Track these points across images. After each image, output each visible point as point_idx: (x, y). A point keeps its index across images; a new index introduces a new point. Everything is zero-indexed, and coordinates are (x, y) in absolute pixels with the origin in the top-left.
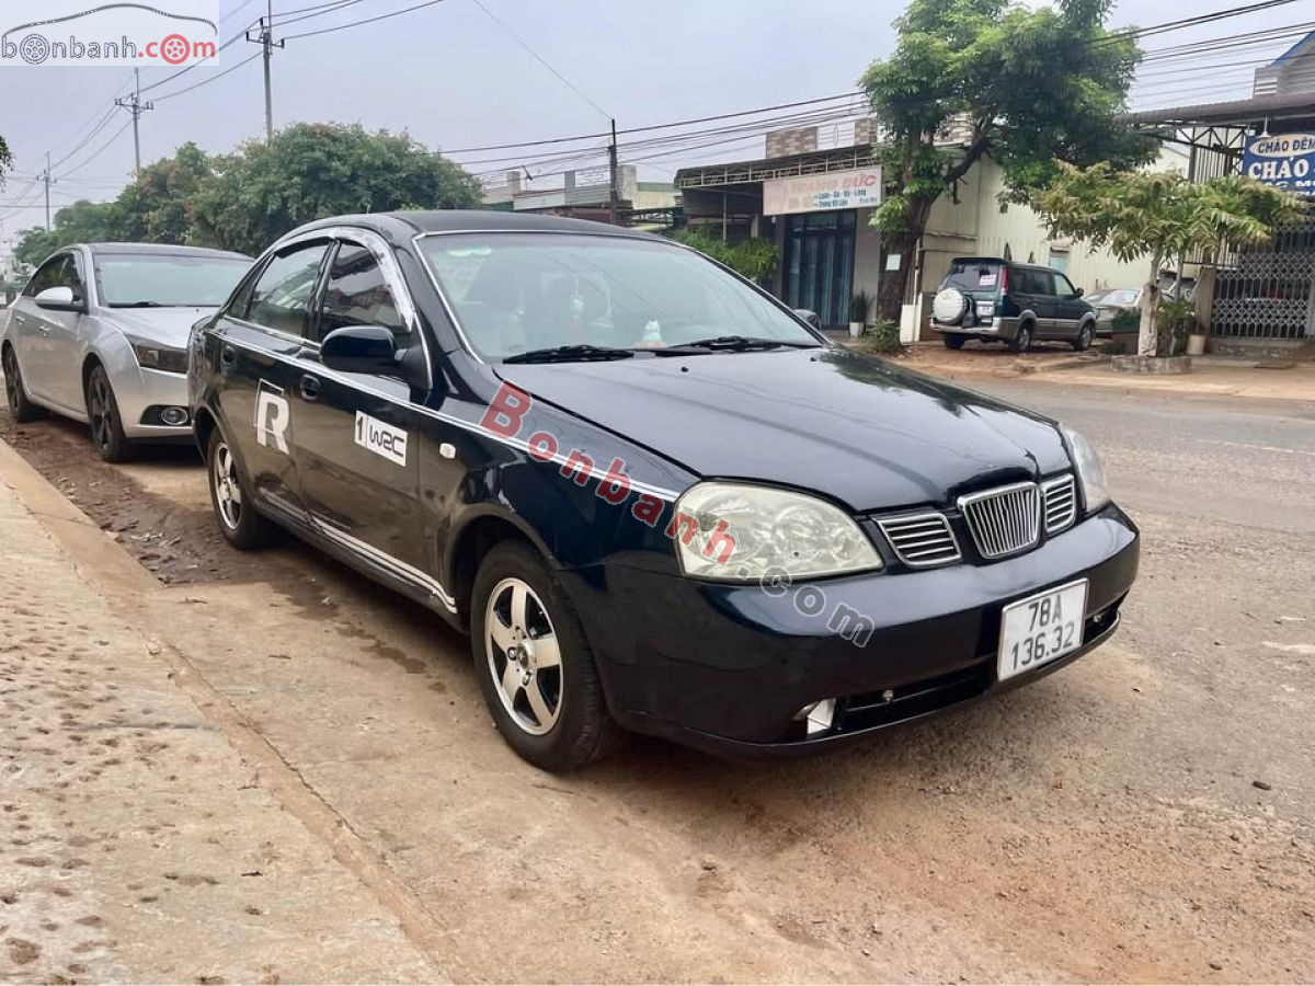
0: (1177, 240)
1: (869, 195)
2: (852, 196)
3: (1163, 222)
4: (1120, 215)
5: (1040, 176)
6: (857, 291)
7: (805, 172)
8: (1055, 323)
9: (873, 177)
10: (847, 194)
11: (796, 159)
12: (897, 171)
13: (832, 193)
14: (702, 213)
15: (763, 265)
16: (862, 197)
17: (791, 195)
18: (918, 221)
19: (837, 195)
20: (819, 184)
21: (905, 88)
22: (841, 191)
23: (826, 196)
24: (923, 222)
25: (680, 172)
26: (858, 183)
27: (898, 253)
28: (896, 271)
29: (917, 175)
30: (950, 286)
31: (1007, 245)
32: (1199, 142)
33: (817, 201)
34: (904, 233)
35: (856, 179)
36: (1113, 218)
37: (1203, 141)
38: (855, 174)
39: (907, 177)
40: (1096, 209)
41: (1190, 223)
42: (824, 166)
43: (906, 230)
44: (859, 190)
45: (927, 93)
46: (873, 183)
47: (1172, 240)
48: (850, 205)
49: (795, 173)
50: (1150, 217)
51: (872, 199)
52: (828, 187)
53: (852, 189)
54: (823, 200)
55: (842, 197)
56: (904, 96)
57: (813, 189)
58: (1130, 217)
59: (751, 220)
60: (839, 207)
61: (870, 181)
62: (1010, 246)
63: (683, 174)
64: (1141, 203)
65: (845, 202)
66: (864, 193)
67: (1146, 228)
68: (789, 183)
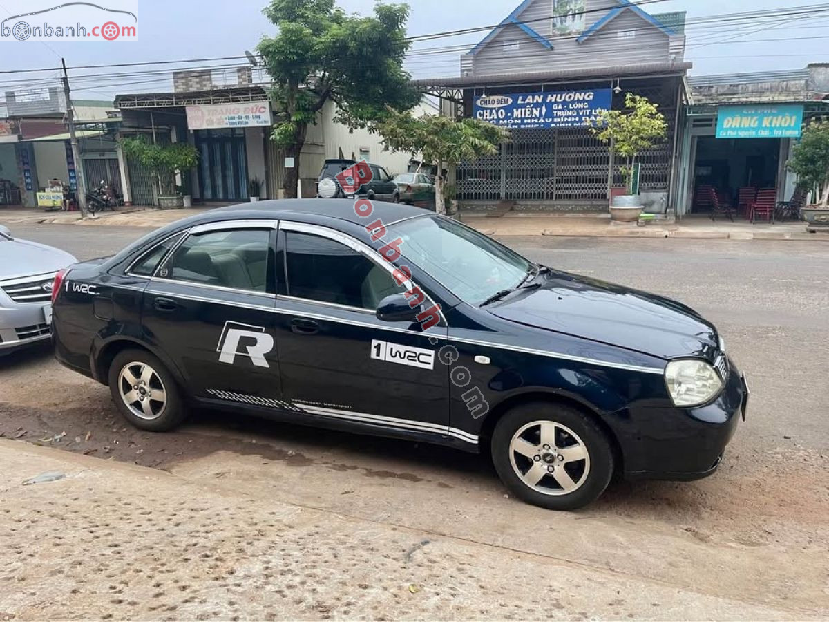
0: (456, 153)
1: (262, 119)
2: (251, 119)
3: (448, 144)
4: (427, 140)
5: (371, 113)
6: (252, 177)
7: (216, 102)
8: (383, 196)
9: (265, 108)
10: (247, 117)
11: (208, 93)
12: (285, 106)
13: (236, 116)
14: (136, 125)
15: (189, 162)
16: (258, 120)
17: (207, 117)
18: (301, 138)
19: (240, 118)
20: (227, 110)
21: (290, 56)
22: (243, 116)
23: (233, 118)
24: (304, 137)
25: (118, 97)
26: (254, 111)
27: (292, 157)
28: (291, 168)
29: (298, 109)
30: (326, 177)
31: (340, 149)
32: (442, 96)
33: (227, 121)
34: (294, 145)
35: (253, 109)
36: (423, 141)
37: (444, 95)
38: (251, 105)
39: (292, 110)
40: (413, 136)
41: (461, 145)
42: (229, 99)
43: (296, 143)
44: (256, 115)
45: (302, 60)
46: (264, 111)
47: (453, 154)
48: (250, 125)
49: (208, 102)
50: (441, 141)
51: (265, 122)
52: (234, 113)
53: (251, 115)
54: (231, 121)
55: (244, 120)
56: (289, 61)
57: (223, 113)
58: (433, 141)
59: (170, 130)
60: (242, 126)
61: (262, 110)
62: (342, 149)
63: (121, 99)
64: (436, 133)
65: (247, 123)
66: (259, 117)
67: (441, 147)
68: (205, 109)
